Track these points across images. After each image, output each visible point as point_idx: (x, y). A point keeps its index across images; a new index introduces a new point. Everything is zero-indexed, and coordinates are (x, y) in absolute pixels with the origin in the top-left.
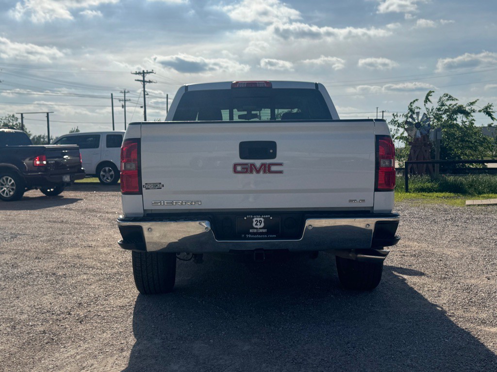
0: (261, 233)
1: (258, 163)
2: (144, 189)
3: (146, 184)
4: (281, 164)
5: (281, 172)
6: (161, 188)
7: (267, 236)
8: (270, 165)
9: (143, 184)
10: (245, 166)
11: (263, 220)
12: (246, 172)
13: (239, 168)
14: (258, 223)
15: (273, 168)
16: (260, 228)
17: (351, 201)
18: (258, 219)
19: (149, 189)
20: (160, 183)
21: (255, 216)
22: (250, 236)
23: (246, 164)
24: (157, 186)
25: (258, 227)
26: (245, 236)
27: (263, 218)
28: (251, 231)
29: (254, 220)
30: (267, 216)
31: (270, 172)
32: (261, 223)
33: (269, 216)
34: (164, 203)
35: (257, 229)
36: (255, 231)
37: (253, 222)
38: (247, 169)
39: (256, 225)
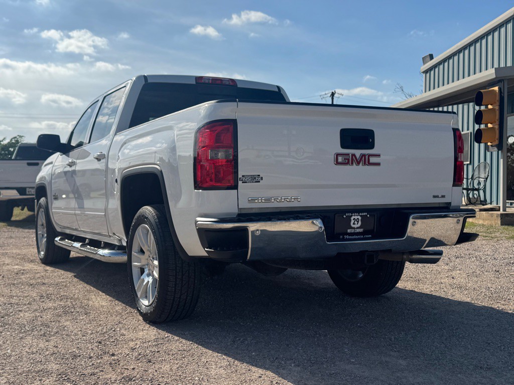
0: (357, 233)
1: (358, 153)
2: (240, 183)
3: (243, 176)
4: (379, 156)
5: (378, 164)
6: (259, 182)
7: (364, 236)
8: (370, 155)
9: (240, 176)
10: (347, 157)
11: (360, 218)
12: (347, 163)
13: (340, 159)
14: (356, 222)
15: (372, 160)
16: (357, 228)
17: (434, 197)
18: (356, 217)
19: (246, 182)
20: (259, 175)
21: (353, 214)
22: (348, 237)
23: (348, 155)
24: (256, 179)
25: (356, 226)
26: (343, 237)
27: (361, 216)
28: (349, 231)
29: (352, 218)
30: (364, 214)
31: (370, 164)
32: (358, 222)
33: (366, 214)
34: (262, 200)
35: (354, 228)
36: (353, 231)
37: (350, 221)
38: (348, 160)
39: (354, 224)
